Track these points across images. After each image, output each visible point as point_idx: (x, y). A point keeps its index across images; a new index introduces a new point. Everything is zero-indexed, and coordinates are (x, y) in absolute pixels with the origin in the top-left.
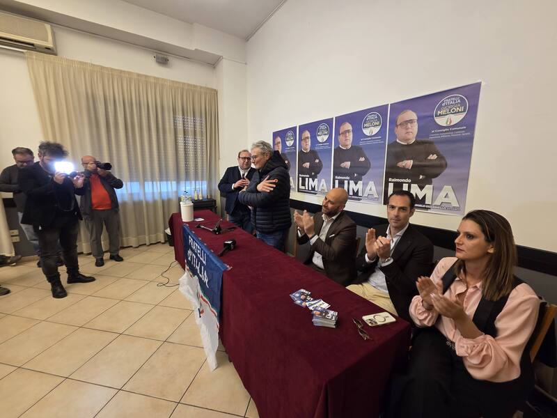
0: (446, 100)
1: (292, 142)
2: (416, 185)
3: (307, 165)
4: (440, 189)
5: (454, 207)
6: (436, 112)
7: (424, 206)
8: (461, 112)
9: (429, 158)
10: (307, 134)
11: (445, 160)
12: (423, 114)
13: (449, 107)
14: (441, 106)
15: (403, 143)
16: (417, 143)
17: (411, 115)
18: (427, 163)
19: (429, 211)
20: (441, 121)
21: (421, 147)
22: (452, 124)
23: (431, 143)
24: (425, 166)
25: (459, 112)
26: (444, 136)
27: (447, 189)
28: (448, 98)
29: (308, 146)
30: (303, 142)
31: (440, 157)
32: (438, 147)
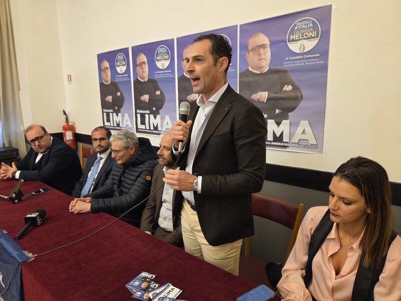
0: (298, 23)
1: (124, 68)
2: (273, 121)
3: (146, 98)
4: (297, 125)
5: (312, 145)
6: (289, 37)
7: (282, 144)
8: (314, 37)
9: (284, 89)
10: (143, 58)
11: (300, 92)
12: (275, 38)
13: (302, 32)
14: (293, 30)
15: (256, 72)
16: (271, 72)
17: (263, 39)
18: (283, 95)
19: (287, 149)
20: (295, 47)
21: (276, 76)
22: (306, 51)
23: (285, 72)
24: (280, 99)
25: (312, 37)
26: (298, 64)
27: (304, 125)
28: (300, 21)
29: (145, 74)
30: (138, 68)
31: (295, 88)
32: (293, 77)
